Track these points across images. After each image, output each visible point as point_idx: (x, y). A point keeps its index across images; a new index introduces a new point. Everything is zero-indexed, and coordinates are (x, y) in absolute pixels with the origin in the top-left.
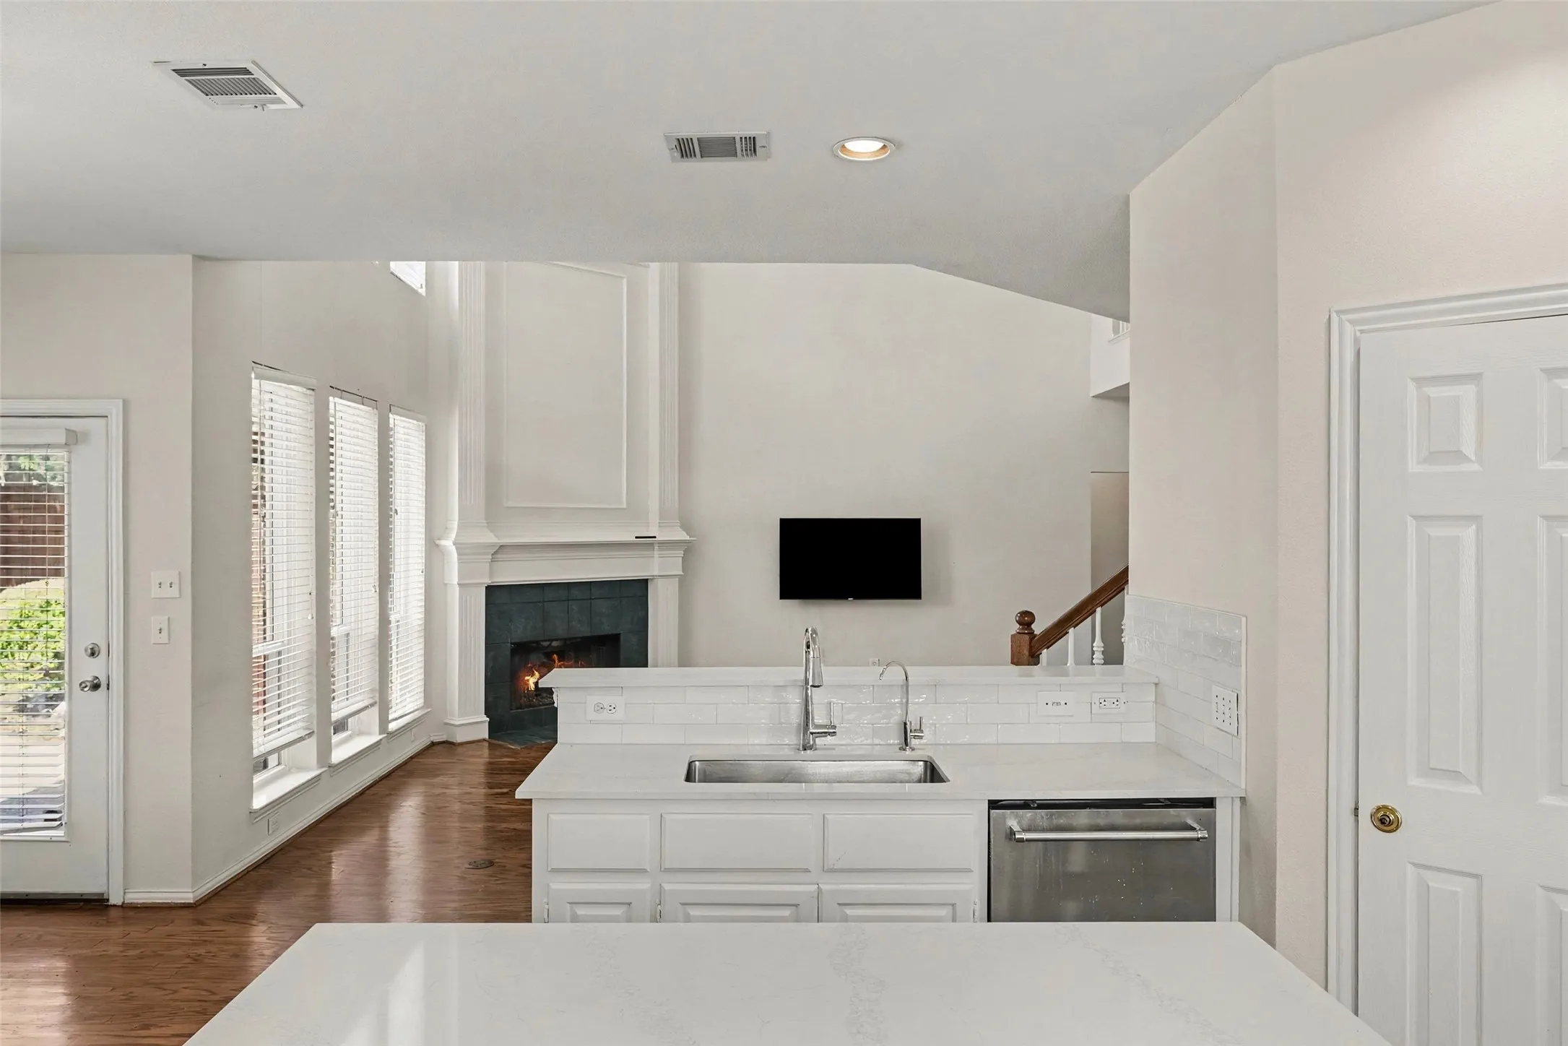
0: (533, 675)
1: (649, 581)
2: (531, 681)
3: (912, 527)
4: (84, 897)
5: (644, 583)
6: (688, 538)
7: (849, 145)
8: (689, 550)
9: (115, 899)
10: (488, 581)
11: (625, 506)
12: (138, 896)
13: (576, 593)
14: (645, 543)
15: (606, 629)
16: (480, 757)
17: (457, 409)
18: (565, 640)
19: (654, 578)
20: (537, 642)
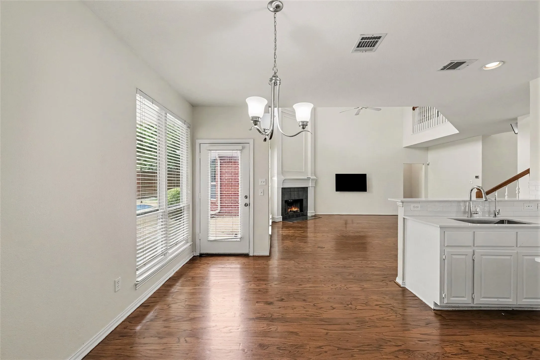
0: (289, 209)
1: (308, 188)
2: (289, 210)
3: (365, 175)
4: (244, 254)
5: (307, 188)
6: (316, 178)
7: (486, 66)
8: (316, 181)
9: (251, 254)
10: (282, 187)
11: (304, 171)
12: (256, 254)
13: (292, 190)
14: (309, 179)
15: (301, 198)
16: (280, 224)
17: (276, 148)
18: (294, 200)
19: (309, 187)
20: (288, 200)
